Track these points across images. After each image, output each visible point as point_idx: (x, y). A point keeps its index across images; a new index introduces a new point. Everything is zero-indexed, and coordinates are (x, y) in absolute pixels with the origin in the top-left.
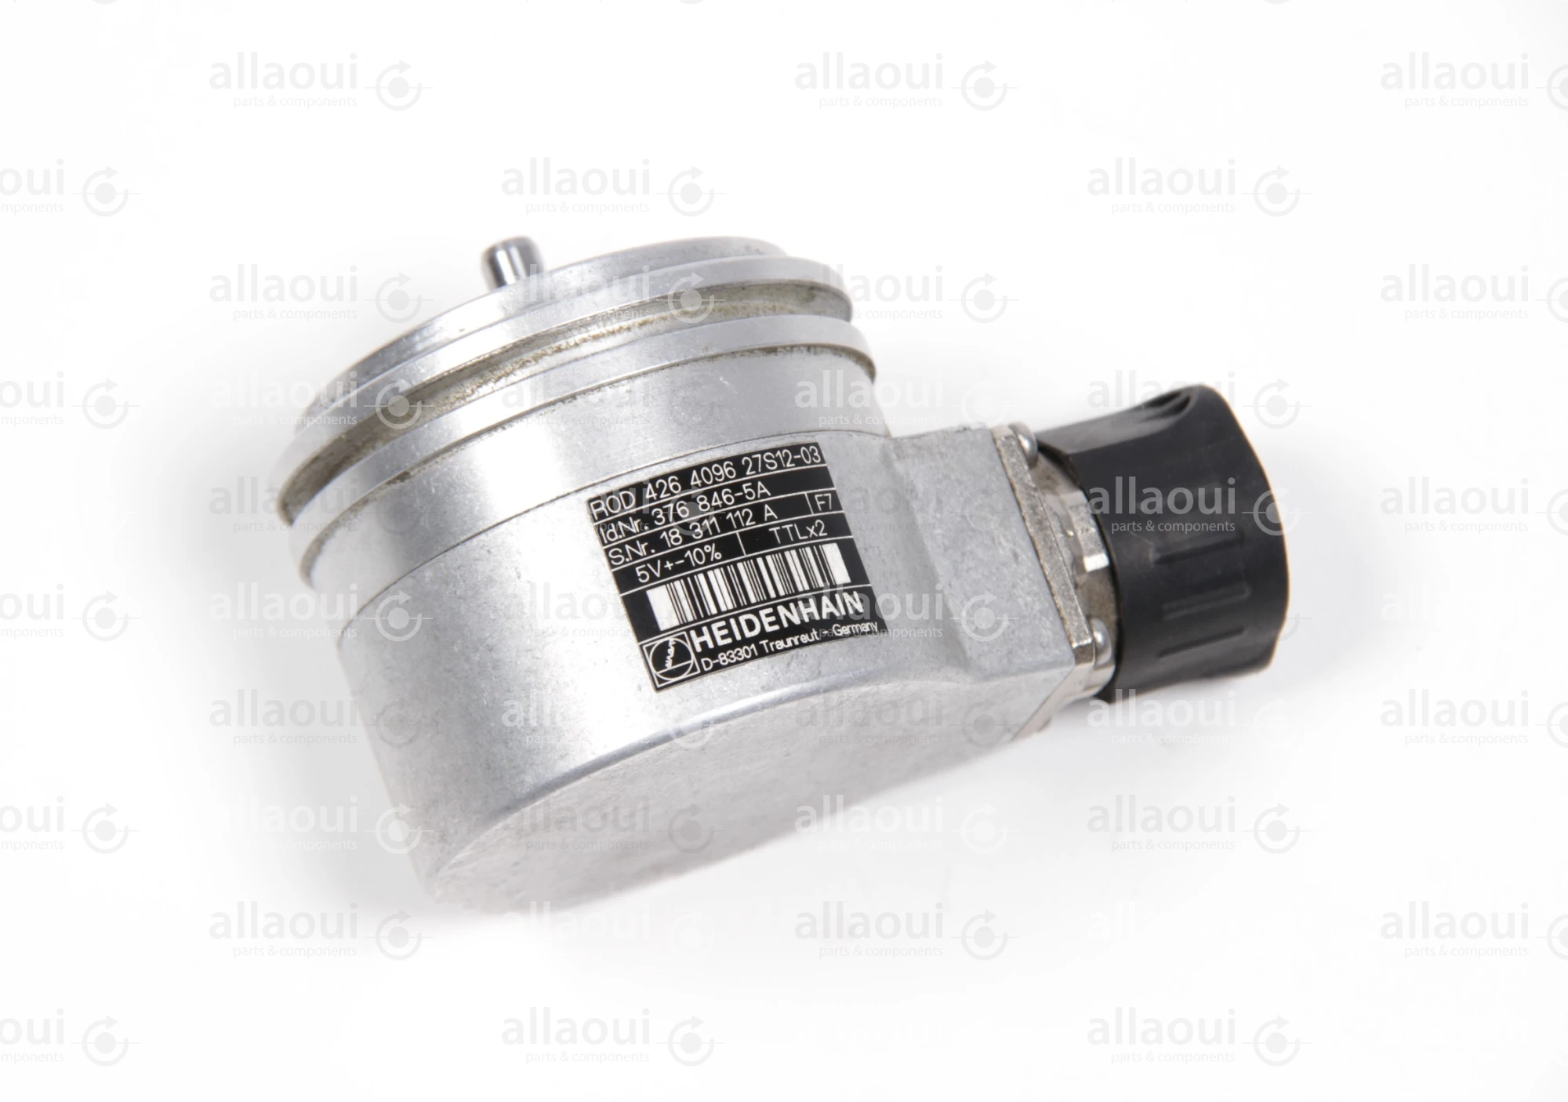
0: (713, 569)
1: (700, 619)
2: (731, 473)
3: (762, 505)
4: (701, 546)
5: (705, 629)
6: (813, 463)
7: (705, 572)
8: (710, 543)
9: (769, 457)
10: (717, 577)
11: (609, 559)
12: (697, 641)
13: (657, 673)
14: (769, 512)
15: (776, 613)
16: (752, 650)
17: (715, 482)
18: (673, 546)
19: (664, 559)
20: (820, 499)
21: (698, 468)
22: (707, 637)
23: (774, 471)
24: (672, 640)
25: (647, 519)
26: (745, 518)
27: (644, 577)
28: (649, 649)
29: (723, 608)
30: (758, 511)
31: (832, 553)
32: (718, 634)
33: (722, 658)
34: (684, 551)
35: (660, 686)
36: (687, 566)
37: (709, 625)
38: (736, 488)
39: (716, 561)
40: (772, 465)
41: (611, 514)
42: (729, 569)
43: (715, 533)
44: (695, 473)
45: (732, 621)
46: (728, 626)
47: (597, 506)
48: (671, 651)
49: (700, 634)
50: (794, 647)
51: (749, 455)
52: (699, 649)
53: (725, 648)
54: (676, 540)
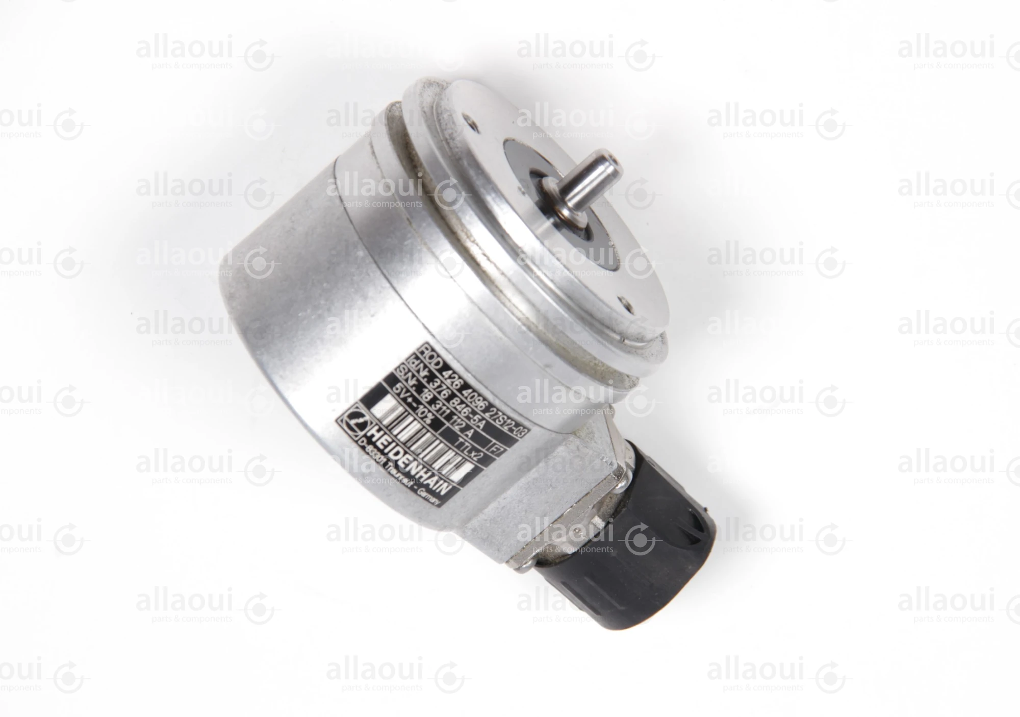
0: (419, 422)
1: (387, 427)
2: (481, 407)
3: (471, 428)
4: (429, 411)
5: (382, 433)
6: (516, 435)
7: (415, 419)
8: (433, 415)
9: (503, 418)
10: (416, 426)
11: (399, 367)
12: (374, 431)
13: (345, 418)
14: (470, 433)
15: (411, 462)
16: (382, 461)
17: (471, 402)
18: (422, 397)
19: (412, 395)
20: (496, 448)
21: (474, 391)
22: (377, 435)
23: (497, 424)
24: (367, 418)
25: (431, 378)
26: (458, 425)
27: (397, 389)
28: (357, 408)
29: (399, 437)
30: (468, 428)
31: (468, 467)
32: (383, 440)
33: (370, 448)
34: (421, 404)
35: (339, 421)
36: (414, 409)
37: (385, 433)
38: (474, 413)
39: (425, 422)
40: (500, 421)
41: (425, 358)
42: (424, 431)
43: (441, 415)
44: (470, 391)
45: (394, 444)
46: (390, 443)
47: (427, 349)
48: (361, 420)
49: (378, 431)
50: (397, 478)
51: (498, 410)
52: (369, 434)
53: (376, 447)
54: (426, 398)
